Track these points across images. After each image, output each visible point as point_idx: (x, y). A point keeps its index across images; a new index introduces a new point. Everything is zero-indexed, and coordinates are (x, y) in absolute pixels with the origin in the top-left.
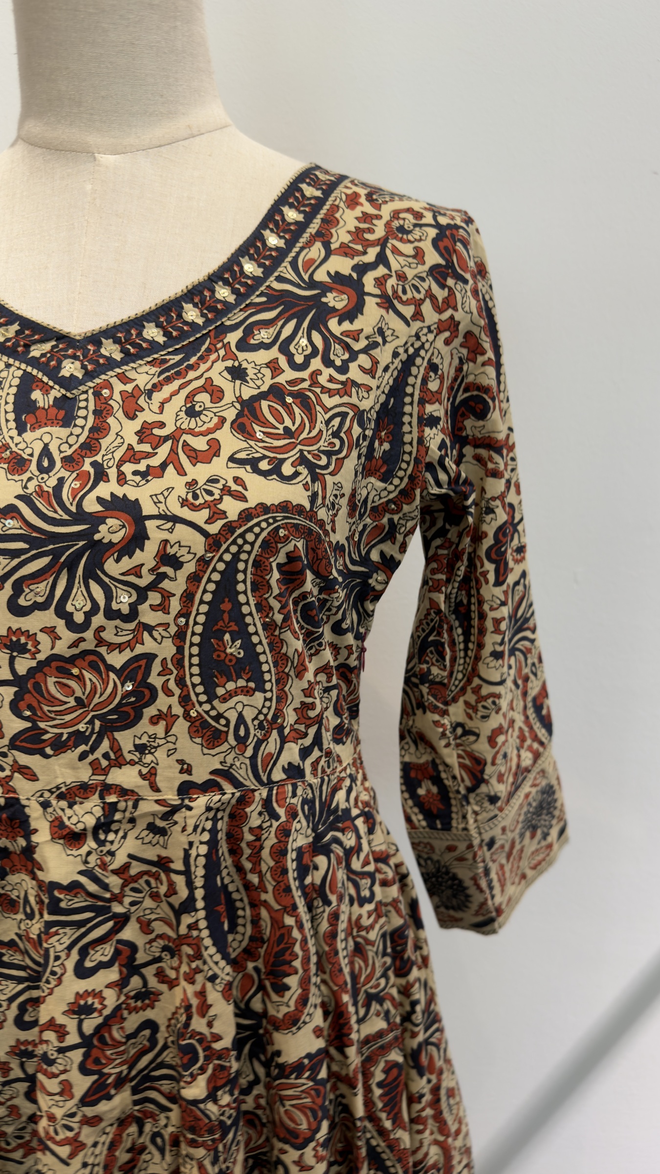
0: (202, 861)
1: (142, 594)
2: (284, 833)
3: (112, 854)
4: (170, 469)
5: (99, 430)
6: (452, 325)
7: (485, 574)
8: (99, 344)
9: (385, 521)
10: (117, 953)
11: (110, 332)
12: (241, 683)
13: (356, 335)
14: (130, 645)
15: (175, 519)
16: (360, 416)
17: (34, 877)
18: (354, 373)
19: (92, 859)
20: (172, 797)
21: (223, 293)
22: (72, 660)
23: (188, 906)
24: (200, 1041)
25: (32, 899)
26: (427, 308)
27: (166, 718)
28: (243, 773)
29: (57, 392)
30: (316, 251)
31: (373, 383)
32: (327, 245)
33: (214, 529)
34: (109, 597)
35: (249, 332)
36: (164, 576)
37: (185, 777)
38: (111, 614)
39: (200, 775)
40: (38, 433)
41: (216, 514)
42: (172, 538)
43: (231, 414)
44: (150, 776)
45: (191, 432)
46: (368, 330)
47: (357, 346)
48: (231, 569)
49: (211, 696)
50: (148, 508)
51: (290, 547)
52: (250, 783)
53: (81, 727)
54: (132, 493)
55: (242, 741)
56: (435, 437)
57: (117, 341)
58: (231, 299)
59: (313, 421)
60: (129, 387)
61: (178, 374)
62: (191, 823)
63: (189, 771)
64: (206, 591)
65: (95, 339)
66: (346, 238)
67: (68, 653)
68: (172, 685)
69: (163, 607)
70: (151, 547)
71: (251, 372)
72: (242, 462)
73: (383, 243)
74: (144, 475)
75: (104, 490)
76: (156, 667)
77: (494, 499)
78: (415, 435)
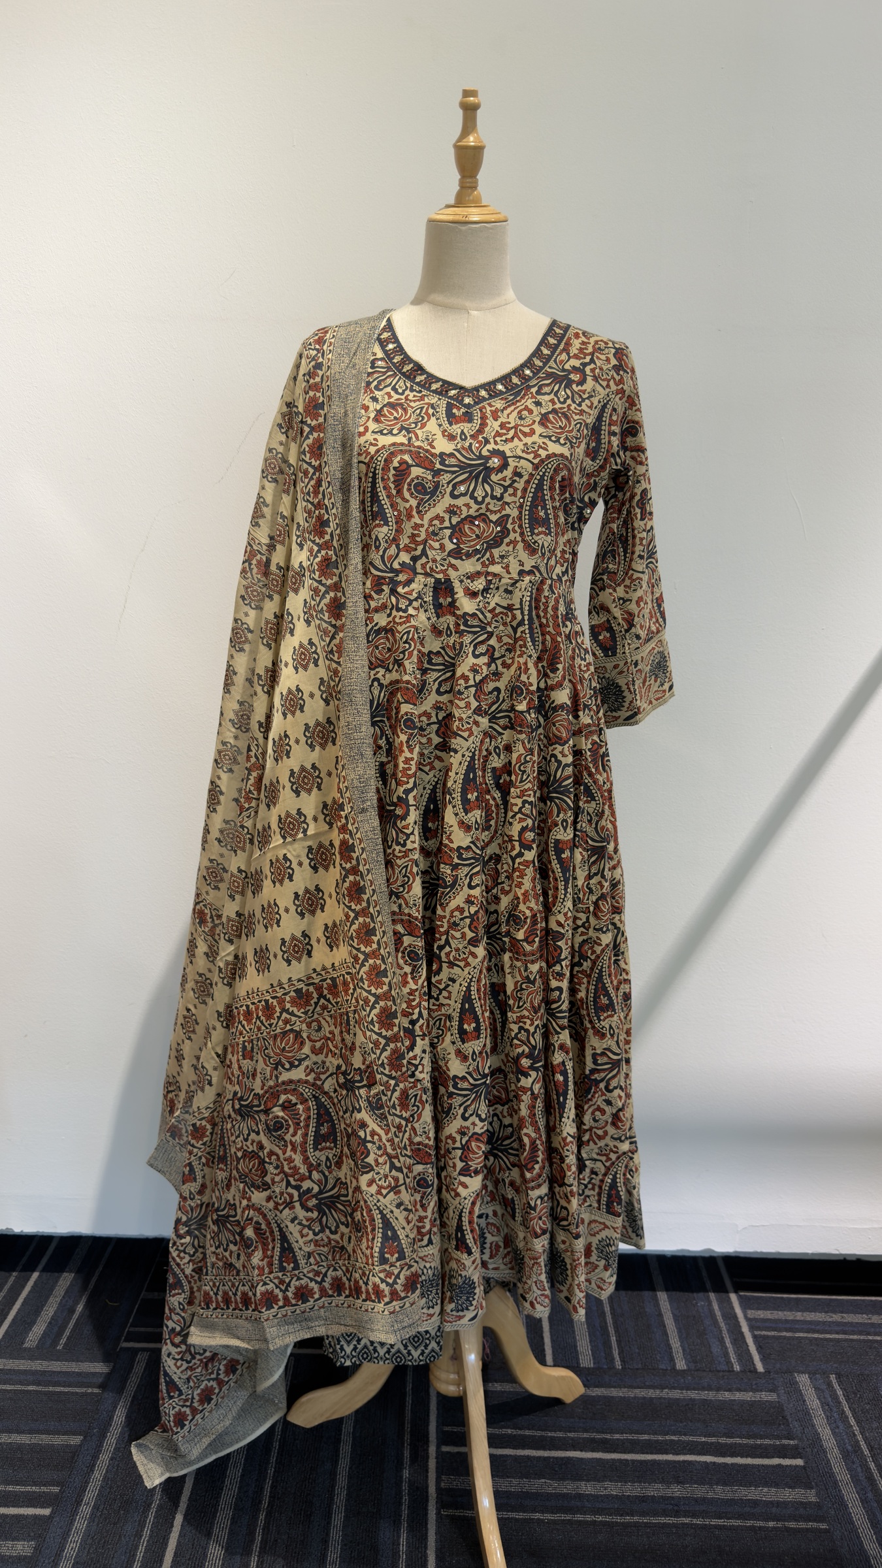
0: (528, 603)
1: (506, 489)
2: (557, 601)
3: (488, 603)
4: (516, 439)
5: (483, 424)
6: (622, 391)
7: (635, 515)
8: (478, 391)
9: (592, 481)
10: (488, 650)
11: (483, 386)
12: (544, 529)
13: (584, 392)
14: (499, 511)
15: (520, 458)
16: (586, 425)
17: (454, 615)
18: (584, 407)
19: (481, 604)
20: (516, 576)
21: (528, 372)
22: (475, 518)
23: (521, 623)
24: (524, 685)
25: (451, 627)
26: (612, 383)
27: (514, 543)
28: (543, 569)
29: (463, 410)
30: (564, 356)
31: (592, 412)
32: (568, 354)
33: (536, 461)
34: (492, 490)
35: (540, 388)
36: (515, 481)
37: (521, 568)
38: (493, 497)
39: (527, 568)
40: (458, 425)
41: (537, 456)
42: (519, 465)
43: (538, 419)
44: (507, 568)
45: (522, 425)
46: (589, 390)
47: (584, 396)
48: (541, 480)
49: (533, 533)
50: (508, 454)
51: (563, 474)
52: (545, 575)
53: (478, 547)
54: (501, 448)
55: (543, 555)
56: (615, 441)
57: (486, 390)
58: (531, 375)
59: (570, 424)
60: (493, 409)
61: (513, 404)
62: (523, 587)
63: (523, 565)
64: (532, 488)
65: (476, 389)
66: (577, 352)
67: (474, 514)
68: (517, 528)
69: (514, 495)
70: (510, 469)
71: (543, 403)
72: (545, 437)
73: (592, 354)
74: (506, 441)
75: (490, 447)
76: (510, 520)
77: (640, 476)
78: (607, 440)
